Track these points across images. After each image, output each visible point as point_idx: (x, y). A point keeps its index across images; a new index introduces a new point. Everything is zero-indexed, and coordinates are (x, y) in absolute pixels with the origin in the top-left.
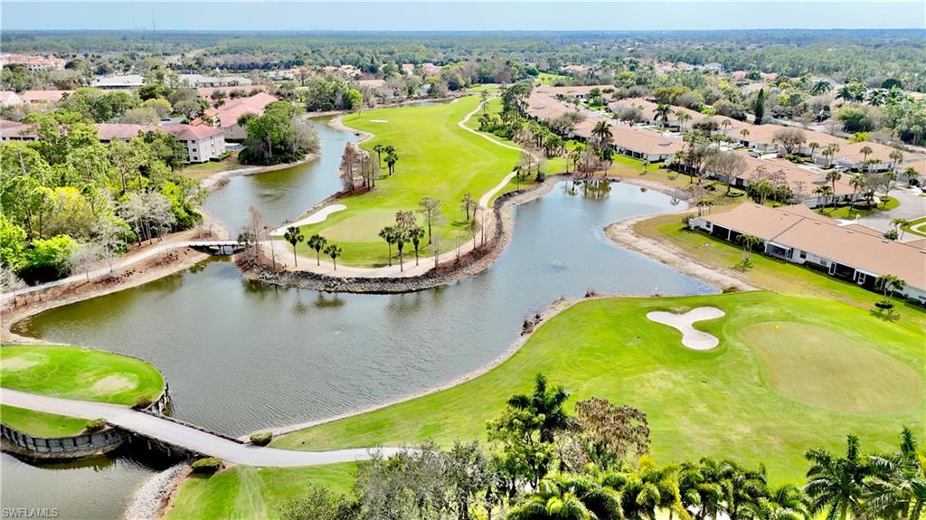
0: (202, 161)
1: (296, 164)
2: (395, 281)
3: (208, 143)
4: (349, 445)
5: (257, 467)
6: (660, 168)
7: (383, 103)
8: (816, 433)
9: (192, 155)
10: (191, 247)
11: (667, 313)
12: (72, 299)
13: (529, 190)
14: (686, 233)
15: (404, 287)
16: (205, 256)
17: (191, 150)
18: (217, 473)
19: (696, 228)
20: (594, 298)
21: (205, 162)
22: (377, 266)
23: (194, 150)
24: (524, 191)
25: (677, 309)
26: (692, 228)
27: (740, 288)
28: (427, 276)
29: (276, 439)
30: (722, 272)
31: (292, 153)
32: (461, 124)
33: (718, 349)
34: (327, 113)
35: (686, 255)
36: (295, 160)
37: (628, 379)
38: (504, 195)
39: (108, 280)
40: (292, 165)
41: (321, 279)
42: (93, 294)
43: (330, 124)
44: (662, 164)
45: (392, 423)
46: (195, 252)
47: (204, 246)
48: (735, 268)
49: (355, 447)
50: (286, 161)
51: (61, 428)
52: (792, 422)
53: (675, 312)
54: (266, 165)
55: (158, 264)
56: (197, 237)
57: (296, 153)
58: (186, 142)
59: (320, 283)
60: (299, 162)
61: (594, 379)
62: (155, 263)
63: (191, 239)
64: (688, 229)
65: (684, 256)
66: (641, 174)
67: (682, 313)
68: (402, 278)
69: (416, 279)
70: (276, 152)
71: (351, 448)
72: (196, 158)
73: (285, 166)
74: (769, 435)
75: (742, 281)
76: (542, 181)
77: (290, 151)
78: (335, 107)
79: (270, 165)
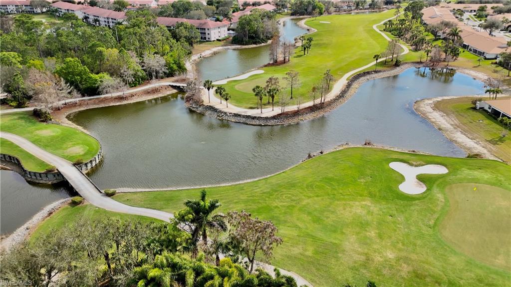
0: (212, 40)
1: (261, 45)
2: (254, 118)
3: (217, 31)
4: (149, 206)
5: (96, 207)
6: (492, 63)
7: (339, 12)
8: (443, 272)
9: (207, 36)
10: (170, 85)
11: (405, 165)
12: (102, 105)
13: (385, 71)
14: (471, 111)
15: (257, 122)
16: (175, 91)
17: (207, 34)
18: (78, 206)
19: (480, 108)
20: (369, 146)
21: (213, 41)
22: (251, 108)
23: (208, 34)
24: (380, 71)
25: (414, 163)
26: (478, 108)
27: (484, 156)
28: (274, 118)
29: (119, 194)
30: (477, 143)
31: (259, 39)
32: (375, 27)
33: (421, 195)
34: (301, 17)
35: (458, 127)
36: (261, 43)
37: (338, 202)
38: (364, 73)
39: (121, 98)
40: (258, 45)
41: (216, 111)
42: (112, 104)
43: (298, 23)
44: (494, 61)
45: (179, 199)
46: (171, 88)
47: (176, 86)
48: (490, 142)
49: (151, 208)
50: (255, 43)
51: (39, 167)
52: (431, 259)
53: (411, 165)
54: (244, 45)
55: (149, 93)
56: (177, 81)
57: (262, 39)
58: (205, 29)
59: (216, 113)
60: (263, 44)
61: (315, 198)
62: (148, 92)
63: (173, 82)
64: (474, 109)
65: (456, 127)
66: (475, 67)
67: (416, 166)
68: (259, 117)
69: (267, 118)
70: (251, 37)
71: (148, 208)
72: (209, 39)
73: (254, 46)
74: (405, 263)
75: (489, 151)
76: (398, 66)
77: (258, 37)
78: (307, 13)
79: (246, 45)
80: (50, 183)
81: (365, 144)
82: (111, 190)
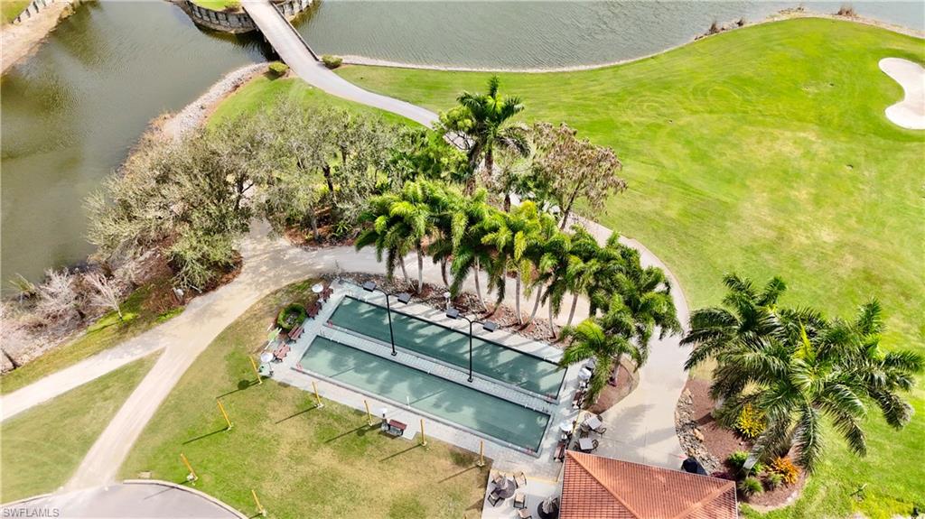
5: (310, 85)
18: (280, 78)
20: (846, 18)
29: (345, 66)
37: (750, 129)
52: (907, 254)
61: (706, 115)
71: (395, 98)
74: (851, 253)
80: (233, 32)
81: (840, 13)
82: (334, 58)
